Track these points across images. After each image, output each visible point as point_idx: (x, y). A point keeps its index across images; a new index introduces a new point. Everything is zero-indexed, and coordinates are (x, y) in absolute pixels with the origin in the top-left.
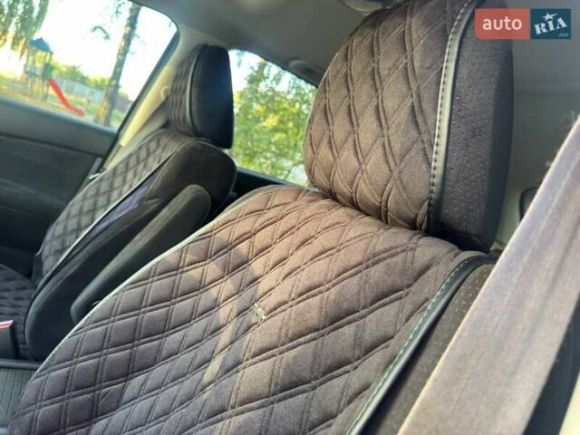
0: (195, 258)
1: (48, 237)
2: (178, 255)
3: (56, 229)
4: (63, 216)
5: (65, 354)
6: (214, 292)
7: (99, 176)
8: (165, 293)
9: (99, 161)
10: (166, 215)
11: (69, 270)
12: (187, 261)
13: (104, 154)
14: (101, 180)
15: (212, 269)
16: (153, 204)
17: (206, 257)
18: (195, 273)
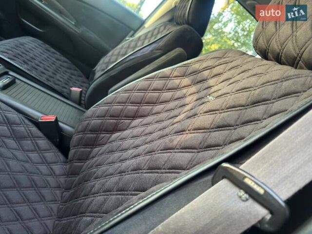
0: (178, 74)
1: (101, 61)
2: (170, 71)
3: (105, 59)
4: (110, 54)
5: (109, 101)
6: (184, 91)
7: (131, 39)
8: (160, 87)
9: (132, 32)
10: (163, 59)
11: (112, 73)
12: (174, 75)
13: (135, 29)
14: (132, 41)
15: (186, 81)
16: (158, 53)
17: (184, 75)
18: (177, 82)
